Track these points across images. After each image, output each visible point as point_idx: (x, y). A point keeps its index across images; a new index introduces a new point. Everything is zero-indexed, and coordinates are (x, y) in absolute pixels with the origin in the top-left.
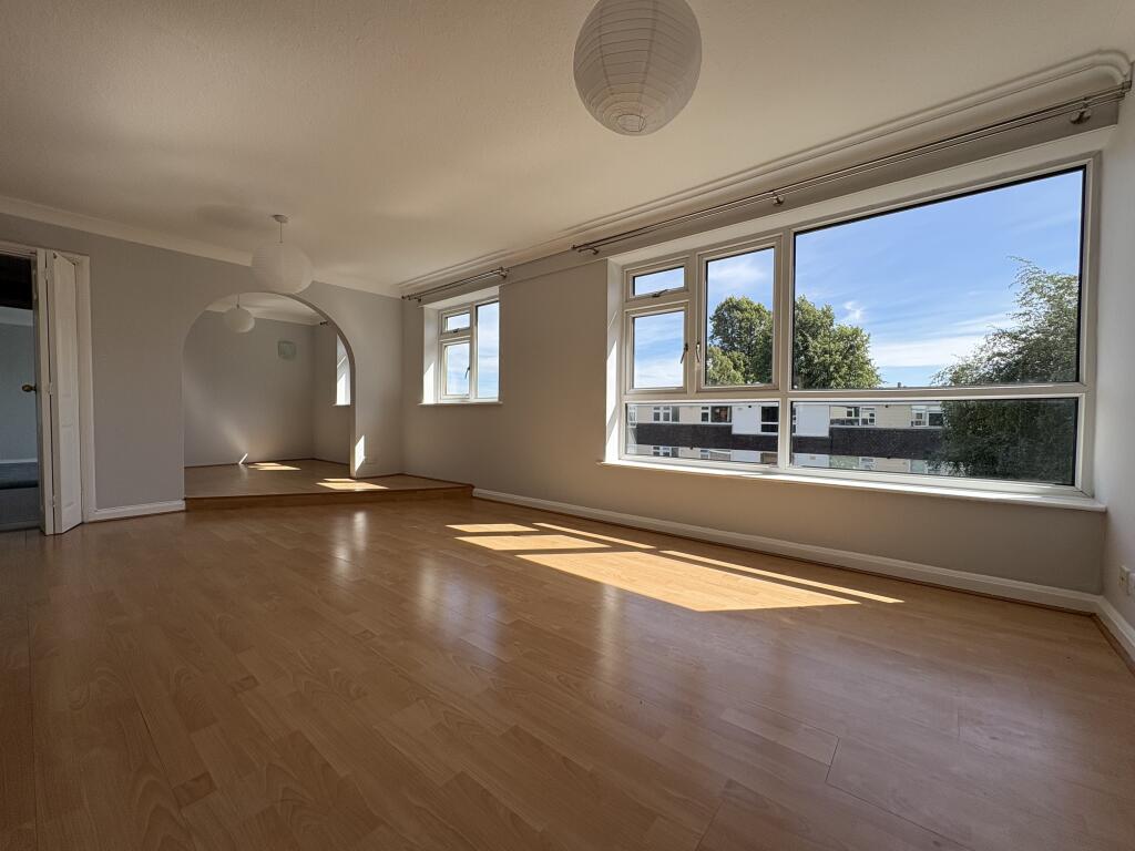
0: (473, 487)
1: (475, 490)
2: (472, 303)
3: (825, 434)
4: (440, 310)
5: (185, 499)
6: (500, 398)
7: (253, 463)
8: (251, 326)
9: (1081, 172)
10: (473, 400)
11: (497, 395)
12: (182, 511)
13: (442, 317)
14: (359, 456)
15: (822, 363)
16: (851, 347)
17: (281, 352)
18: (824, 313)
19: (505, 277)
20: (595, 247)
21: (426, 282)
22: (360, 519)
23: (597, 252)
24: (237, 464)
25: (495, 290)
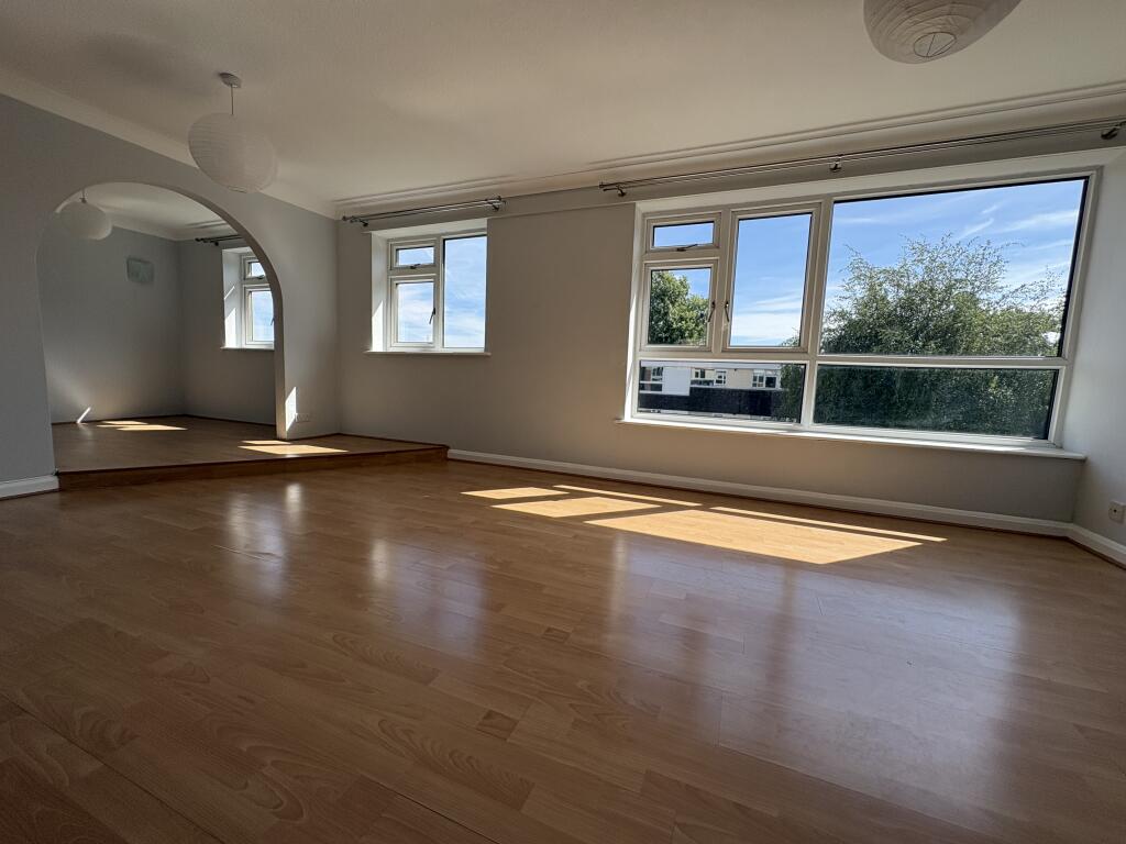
0: (448, 448)
1: (451, 451)
2: (439, 236)
3: (686, 393)
4: (388, 240)
5: (57, 474)
6: (486, 349)
7: (99, 422)
8: (106, 233)
9: (1082, 181)
10: (438, 349)
11: (483, 345)
12: (53, 491)
13: (393, 249)
14: (290, 411)
15: (679, 329)
16: (702, 315)
17: (132, 273)
18: (682, 283)
19: (496, 209)
20: (620, 190)
21: (371, 204)
22: (294, 493)
23: (623, 194)
24: (75, 423)
25: (482, 223)
